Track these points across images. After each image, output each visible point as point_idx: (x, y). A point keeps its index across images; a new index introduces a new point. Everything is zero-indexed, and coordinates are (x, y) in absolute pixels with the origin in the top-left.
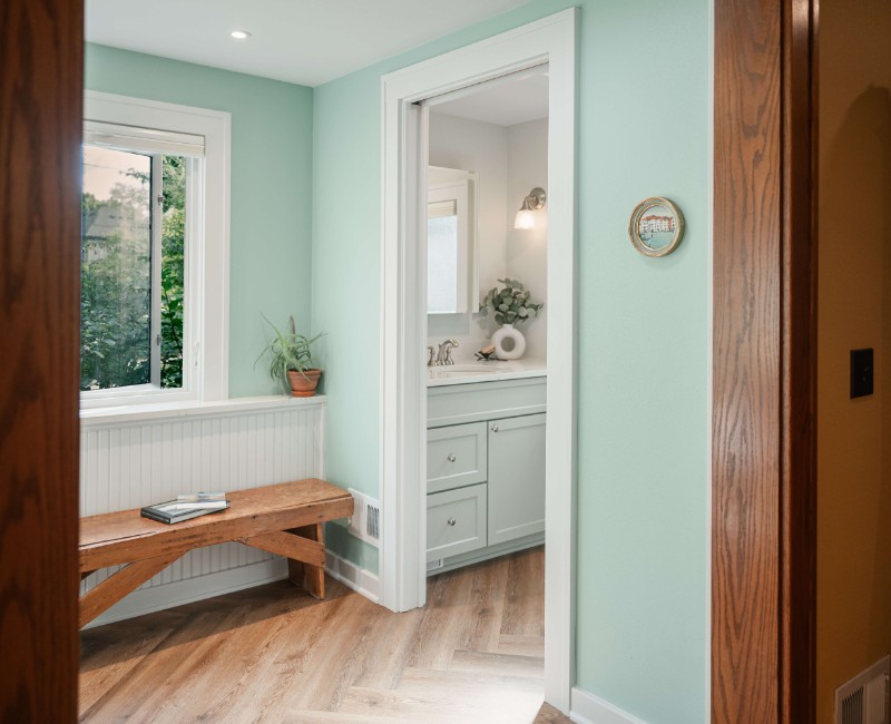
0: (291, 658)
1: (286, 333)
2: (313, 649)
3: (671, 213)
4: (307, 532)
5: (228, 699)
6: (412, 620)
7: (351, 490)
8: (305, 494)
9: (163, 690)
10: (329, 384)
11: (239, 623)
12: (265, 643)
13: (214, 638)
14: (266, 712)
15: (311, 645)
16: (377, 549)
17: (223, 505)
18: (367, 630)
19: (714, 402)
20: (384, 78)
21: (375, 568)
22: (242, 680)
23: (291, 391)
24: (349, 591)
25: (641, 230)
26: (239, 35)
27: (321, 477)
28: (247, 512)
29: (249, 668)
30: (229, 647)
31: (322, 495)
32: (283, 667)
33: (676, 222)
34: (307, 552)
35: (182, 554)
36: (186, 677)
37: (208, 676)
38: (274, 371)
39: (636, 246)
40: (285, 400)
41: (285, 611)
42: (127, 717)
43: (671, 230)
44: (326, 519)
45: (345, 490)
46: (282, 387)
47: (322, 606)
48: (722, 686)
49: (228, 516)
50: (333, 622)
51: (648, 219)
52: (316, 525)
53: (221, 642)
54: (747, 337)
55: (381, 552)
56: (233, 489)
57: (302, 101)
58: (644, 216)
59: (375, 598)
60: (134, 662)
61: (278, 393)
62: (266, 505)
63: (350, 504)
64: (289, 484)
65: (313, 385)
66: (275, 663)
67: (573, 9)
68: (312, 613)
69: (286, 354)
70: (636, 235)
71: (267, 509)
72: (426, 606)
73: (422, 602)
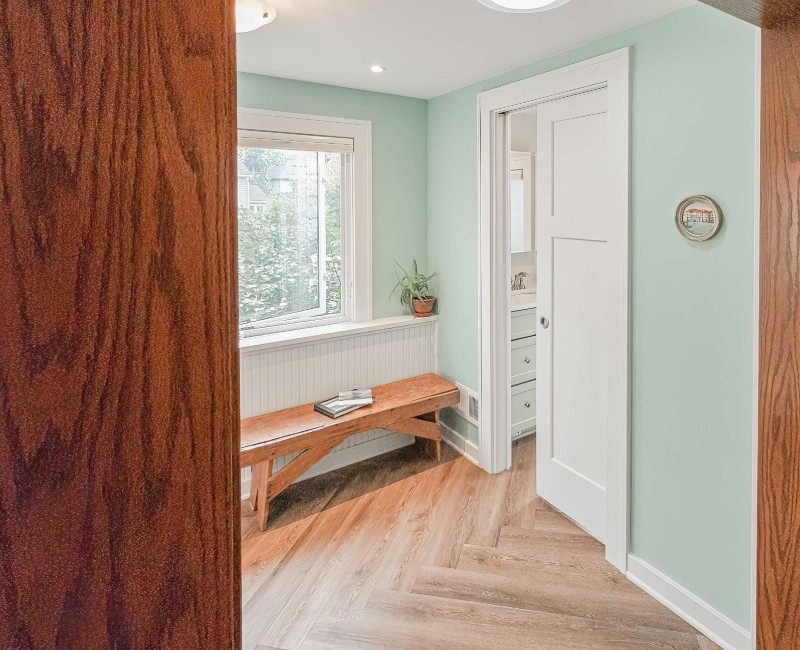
0: (420, 516)
1: (411, 274)
2: (435, 508)
3: (710, 207)
4: (428, 417)
5: (377, 555)
6: (503, 481)
7: (458, 384)
8: (426, 388)
9: (331, 546)
10: (441, 306)
11: (382, 484)
12: (401, 502)
13: (366, 497)
14: (404, 568)
15: (433, 505)
16: (477, 428)
17: (370, 401)
18: (472, 491)
19: (760, 371)
20: (479, 95)
21: (476, 440)
22: (387, 537)
23: (416, 313)
24: (457, 455)
25: (685, 219)
26: (377, 69)
27: (436, 372)
28: (387, 406)
29: (391, 526)
30: (376, 505)
31: (437, 389)
32: (414, 525)
33: (715, 215)
34: (428, 431)
35: (342, 440)
36: (347, 533)
37: (362, 532)
38: (403, 299)
39: (681, 232)
40: (411, 319)
41: (414, 473)
42: (306, 571)
43: (710, 221)
44: (441, 407)
45: (454, 385)
46: (409, 310)
47: (440, 468)
48: (767, 597)
49: (374, 410)
50: (448, 483)
51: (691, 211)
52: (434, 412)
53: (371, 501)
54: (791, 323)
55: (480, 429)
56: (376, 384)
57: (419, 110)
58: (688, 209)
59: (476, 462)
60: (311, 519)
61: (406, 314)
62: (400, 398)
63: (457, 395)
64: (415, 379)
65: (430, 308)
66: (410, 521)
67: (627, 48)
68: (432, 473)
69: (411, 287)
70: (680, 222)
71: (401, 403)
72: (512, 468)
73: (509, 465)
